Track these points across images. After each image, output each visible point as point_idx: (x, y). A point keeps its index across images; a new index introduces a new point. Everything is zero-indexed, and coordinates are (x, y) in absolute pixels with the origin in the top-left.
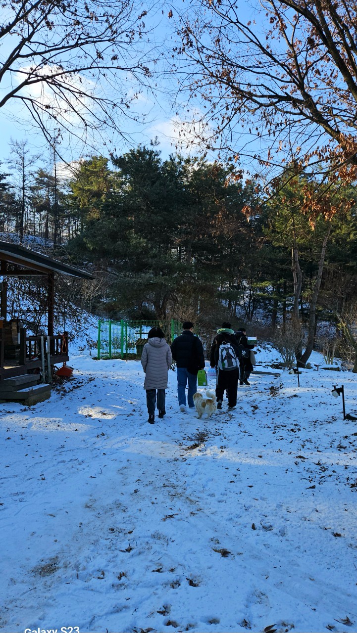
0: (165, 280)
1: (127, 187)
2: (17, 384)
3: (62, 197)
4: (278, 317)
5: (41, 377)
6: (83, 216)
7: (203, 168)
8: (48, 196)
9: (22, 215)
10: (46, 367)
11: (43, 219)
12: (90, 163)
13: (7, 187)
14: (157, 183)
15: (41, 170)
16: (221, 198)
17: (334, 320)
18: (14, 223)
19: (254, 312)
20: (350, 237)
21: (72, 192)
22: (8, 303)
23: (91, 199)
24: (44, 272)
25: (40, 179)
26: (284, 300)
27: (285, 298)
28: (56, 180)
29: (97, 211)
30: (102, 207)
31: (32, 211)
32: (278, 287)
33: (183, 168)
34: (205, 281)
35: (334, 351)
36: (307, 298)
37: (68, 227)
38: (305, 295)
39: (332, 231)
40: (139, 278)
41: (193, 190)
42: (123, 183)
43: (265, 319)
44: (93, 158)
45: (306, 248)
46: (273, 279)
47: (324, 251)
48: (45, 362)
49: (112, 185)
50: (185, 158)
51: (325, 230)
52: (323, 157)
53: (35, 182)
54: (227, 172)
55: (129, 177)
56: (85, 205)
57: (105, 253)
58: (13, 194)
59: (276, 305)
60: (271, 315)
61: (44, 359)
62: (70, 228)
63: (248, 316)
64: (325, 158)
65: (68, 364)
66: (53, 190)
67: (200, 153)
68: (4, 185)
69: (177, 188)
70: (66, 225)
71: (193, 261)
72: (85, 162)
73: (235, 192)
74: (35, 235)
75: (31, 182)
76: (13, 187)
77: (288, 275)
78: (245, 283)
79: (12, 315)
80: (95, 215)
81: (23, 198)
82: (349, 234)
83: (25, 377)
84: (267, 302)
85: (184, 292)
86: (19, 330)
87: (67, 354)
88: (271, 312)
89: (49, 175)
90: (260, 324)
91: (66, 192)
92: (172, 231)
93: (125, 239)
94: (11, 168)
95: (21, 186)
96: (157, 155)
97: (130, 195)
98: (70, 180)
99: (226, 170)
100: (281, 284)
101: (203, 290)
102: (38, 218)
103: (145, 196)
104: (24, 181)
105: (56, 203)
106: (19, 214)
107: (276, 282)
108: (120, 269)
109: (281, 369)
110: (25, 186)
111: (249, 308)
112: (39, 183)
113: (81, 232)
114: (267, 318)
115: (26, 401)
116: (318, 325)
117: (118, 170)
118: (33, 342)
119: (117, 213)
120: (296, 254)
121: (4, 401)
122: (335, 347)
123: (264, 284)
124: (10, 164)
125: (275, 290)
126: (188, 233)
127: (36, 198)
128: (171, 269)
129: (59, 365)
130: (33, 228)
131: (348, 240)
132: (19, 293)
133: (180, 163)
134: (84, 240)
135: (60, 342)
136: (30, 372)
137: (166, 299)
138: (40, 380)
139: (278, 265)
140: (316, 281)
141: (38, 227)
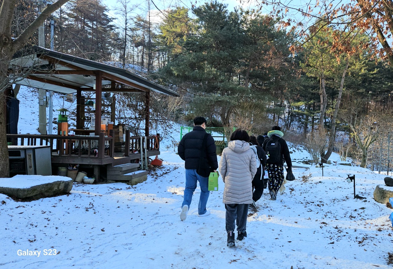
0: (230, 98)
1: (203, 30)
2: (124, 169)
3: (155, 36)
4: (308, 128)
5: (140, 165)
6: (169, 51)
7: (258, 18)
8: (144, 35)
9: (124, 48)
10: (144, 158)
11: (140, 52)
12: (176, 12)
13: (113, 28)
14: (225, 28)
15: (139, 16)
16: (271, 40)
17: (348, 130)
18: (119, 55)
19: (291, 124)
20: (361, 71)
21: (162, 33)
22: (116, 112)
23: (175, 39)
24: (142, 90)
25: (138, 22)
26: (313, 115)
27: (314, 114)
28: (150, 23)
29: (180, 47)
30: (184, 44)
31: (132, 46)
32: (310, 106)
33: (244, 17)
34: (258, 100)
35: (347, 152)
36: (329, 115)
37: (158, 59)
38: (328, 112)
39: (349, 67)
40: (210, 96)
41: (250, 34)
42: (199, 27)
43: (299, 128)
44: (177, 8)
45: (330, 79)
46: (306, 100)
47: (343, 80)
48: (143, 155)
49: (191, 29)
50: (246, 10)
51: (345, 65)
52: (346, 12)
53: (134, 24)
54: (276, 21)
55: (204, 23)
56: (171, 43)
57: (186, 78)
58: (118, 33)
59: (307, 119)
60: (303, 126)
61: (142, 153)
62: (160, 60)
63: (287, 126)
64: (348, 13)
65: (159, 157)
66: (147, 31)
67: (257, 6)
68: (111, 26)
69: (239, 32)
70: (156, 57)
71: (250, 85)
72: (171, 11)
73: (281, 36)
74: (134, 64)
75: (132, 24)
76: (118, 28)
77: (317, 97)
78: (285, 103)
79: (119, 121)
80: (178, 50)
81: (126, 36)
82: (361, 69)
83: (129, 165)
84: (301, 117)
85: (243, 108)
86: (125, 132)
87: (158, 150)
88: (304, 124)
89: (145, 19)
90: (295, 132)
91: (157, 32)
92: (235, 64)
93: (201, 68)
94: (117, 13)
95: (124, 27)
96: (225, 7)
97: (205, 36)
98: (160, 24)
99: (275, 20)
100: (311, 104)
101: (256, 106)
102: (136, 51)
103: (216, 37)
104: (126, 24)
105: (150, 41)
106: (122, 48)
107: (308, 103)
108: (196, 90)
109: (309, 164)
110: (127, 28)
111: (288, 121)
112: (137, 25)
113: (168, 62)
114: (301, 128)
115: (130, 182)
116: (337, 133)
117: (196, 18)
118: (134, 141)
119: (195, 48)
120: (324, 82)
121: (114, 182)
122: (348, 150)
123: (299, 104)
124: (116, 11)
125: (306, 108)
126: (246, 65)
127: (135, 37)
128: (233, 91)
129: (153, 158)
130: (133, 58)
131: (360, 74)
132: (124, 105)
133: (242, 14)
134: (171, 68)
135: (153, 141)
136: (132, 161)
137: (229, 112)
138: (139, 167)
139: (310, 90)
140: (337, 102)
141: (136, 58)
